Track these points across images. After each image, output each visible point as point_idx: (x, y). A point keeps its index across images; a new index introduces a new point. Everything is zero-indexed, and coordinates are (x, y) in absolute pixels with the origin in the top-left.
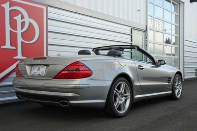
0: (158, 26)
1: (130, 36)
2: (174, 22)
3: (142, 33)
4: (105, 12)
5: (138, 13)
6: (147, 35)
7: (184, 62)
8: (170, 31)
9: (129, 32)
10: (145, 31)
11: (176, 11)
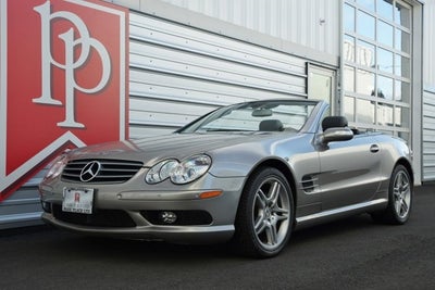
0: (363, 57)
1: (303, 81)
2: (400, 48)
3: (330, 73)
4: (250, 25)
5: (321, 28)
6: (340, 78)
7: (422, 141)
8: (390, 70)
9: (301, 71)
10: (337, 69)
11: (403, 22)
